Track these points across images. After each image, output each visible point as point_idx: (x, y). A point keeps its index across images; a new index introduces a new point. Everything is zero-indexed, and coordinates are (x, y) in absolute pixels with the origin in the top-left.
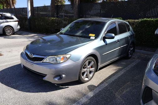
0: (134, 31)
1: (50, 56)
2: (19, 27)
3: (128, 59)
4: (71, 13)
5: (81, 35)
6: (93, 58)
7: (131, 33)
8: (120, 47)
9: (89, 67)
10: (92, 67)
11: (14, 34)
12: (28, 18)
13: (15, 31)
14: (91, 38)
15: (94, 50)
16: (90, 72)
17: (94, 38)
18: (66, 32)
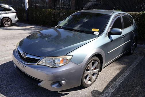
0: (137, 25)
1: (46, 58)
2: (17, 19)
3: (130, 55)
4: (67, 6)
5: (79, 29)
6: (97, 59)
7: (135, 27)
8: (124, 44)
9: (92, 68)
10: (95, 69)
11: (12, 26)
12: (26, 10)
13: (13, 22)
14: (95, 33)
15: (99, 49)
16: (94, 74)
17: (98, 34)
18: (64, 25)
